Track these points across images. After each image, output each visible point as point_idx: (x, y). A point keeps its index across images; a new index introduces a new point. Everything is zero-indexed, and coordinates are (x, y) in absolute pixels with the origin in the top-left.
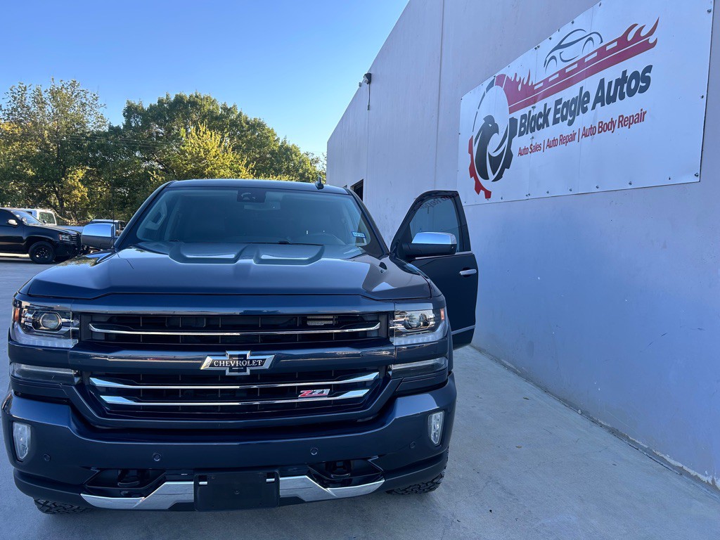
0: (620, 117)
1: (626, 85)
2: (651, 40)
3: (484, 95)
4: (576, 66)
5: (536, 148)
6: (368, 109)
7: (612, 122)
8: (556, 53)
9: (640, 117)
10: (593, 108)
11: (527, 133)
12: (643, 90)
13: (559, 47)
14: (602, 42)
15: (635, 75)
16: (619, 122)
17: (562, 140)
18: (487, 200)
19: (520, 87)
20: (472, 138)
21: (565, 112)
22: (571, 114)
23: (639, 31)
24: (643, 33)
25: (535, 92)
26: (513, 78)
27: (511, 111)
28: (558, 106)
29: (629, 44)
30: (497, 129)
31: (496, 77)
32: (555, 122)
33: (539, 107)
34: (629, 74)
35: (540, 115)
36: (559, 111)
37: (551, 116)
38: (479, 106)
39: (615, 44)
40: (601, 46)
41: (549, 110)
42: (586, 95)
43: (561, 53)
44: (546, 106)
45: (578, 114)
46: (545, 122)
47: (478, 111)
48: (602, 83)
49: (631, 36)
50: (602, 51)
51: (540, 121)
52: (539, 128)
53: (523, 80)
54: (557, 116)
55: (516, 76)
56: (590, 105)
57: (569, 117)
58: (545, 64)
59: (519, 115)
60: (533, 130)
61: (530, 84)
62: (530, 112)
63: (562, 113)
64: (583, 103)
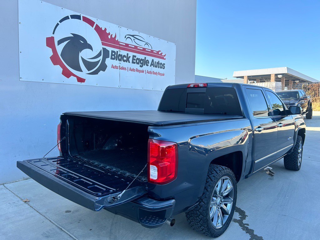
1: (159, 65)
4: (142, 49)
5: (123, 68)
7: (156, 73)
8: (132, 38)
13: (133, 36)
15: (161, 64)
17: (137, 70)
18: (79, 83)
19: (109, 37)
20: (53, 38)
21: (138, 61)
22: (141, 64)
23: (162, 53)
24: (163, 55)
25: (120, 45)
26: (103, 29)
27: (103, 44)
28: (134, 58)
29: (159, 55)
30: (90, 47)
31: (83, 17)
32: (133, 63)
33: (123, 53)
34: (160, 62)
35: (124, 56)
36: (135, 60)
37: (131, 59)
38: (61, 21)
39: (156, 52)
40: (152, 49)
41: (130, 57)
42: (148, 60)
43: (134, 39)
44: (128, 54)
45: (144, 65)
46: (128, 60)
47: (59, 23)
48: (153, 60)
49: (160, 53)
50: (152, 51)
51: (125, 59)
52: (124, 61)
53: (112, 35)
54: (134, 61)
55: (106, 29)
56: (149, 64)
57: (140, 64)
58: (125, 37)
59: (110, 49)
60: (120, 60)
61: (117, 39)
62: (117, 52)
63: (136, 61)
64: (147, 63)
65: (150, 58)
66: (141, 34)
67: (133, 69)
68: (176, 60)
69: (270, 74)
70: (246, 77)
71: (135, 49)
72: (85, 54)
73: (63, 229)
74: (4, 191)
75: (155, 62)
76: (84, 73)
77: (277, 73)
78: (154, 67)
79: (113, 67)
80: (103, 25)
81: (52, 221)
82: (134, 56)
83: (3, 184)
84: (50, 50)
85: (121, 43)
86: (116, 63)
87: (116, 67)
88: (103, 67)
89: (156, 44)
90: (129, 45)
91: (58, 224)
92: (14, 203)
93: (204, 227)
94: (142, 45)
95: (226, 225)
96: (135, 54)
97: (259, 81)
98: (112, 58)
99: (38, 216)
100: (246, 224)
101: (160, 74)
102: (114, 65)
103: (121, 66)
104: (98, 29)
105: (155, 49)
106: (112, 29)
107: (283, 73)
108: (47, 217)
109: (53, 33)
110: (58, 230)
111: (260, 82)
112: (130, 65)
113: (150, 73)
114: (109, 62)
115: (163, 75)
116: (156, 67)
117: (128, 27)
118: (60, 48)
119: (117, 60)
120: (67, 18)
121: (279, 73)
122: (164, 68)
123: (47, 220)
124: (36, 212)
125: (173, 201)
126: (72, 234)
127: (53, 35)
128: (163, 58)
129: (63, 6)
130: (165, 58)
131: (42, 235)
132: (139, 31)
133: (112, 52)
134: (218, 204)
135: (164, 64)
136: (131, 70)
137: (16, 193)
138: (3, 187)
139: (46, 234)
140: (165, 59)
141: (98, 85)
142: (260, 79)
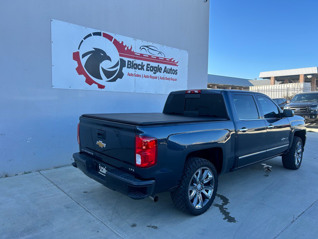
1: (172, 71)
4: (155, 57)
5: (138, 76)
7: (169, 78)
10: (164, 72)
13: (147, 47)
15: (174, 70)
17: (151, 77)
18: (100, 89)
19: (126, 49)
20: (78, 53)
21: (151, 69)
22: (155, 71)
23: (174, 61)
24: (175, 62)
25: (135, 55)
26: (120, 42)
27: (120, 55)
28: (148, 66)
29: (172, 62)
30: (109, 59)
31: (103, 33)
32: (147, 70)
33: (138, 62)
34: (172, 69)
35: (139, 65)
36: (149, 67)
37: (145, 68)
38: (85, 39)
39: (169, 60)
40: (165, 57)
41: (144, 65)
42: (161, 68)
43: (148, 50)
44: (142, 63)
45: (158, 72)
46: (142, 68)
47: (83, 40)
48: (166, 67)
49: (172, 60)
50: (165, 59)
51: (140, 67)
52: (139, 69)
53: (128, 47)
54: (148, 69)
55: (122, 42)
56: (162, 71)
57: (153, 71)
58: (140, 48)
59: (126, 59)
60: (135, 68)
61: (132, 51)
62: (133, 61)
63: (150, 69)
64: (160, 70)
65: (163, 66)
66: (155, 45)
67: (147, 76)
68: (189, 66)
69: (299, 74)
70: (273, 78)
71: (150, 58)
72: (105, 65)
73: (80, 204)
74: (39, 176)
75: (168, 69)
76: (104, 81)
77: (306, 74)
78: (166, 73)
79: (129, 75)
80: (120, 39)
81: (72, 198)
82: (148, 65)
83: (39, 171)
84: (76, 62)
85: (136, 54)
86: (132, 71)
87: (132, 75)
88: (120, 75)
89: (168, 53)
90: (144, 55)
91: (77, 200)
92: (46, 184)
93: (183, 205)
94: (155, 54)
95: (206, 207)
96: (149, 63)
97: (288, 81)
98: (128, 67)
99: (63, 194)
100: (225, 208)
101: (172, 79)
102: (130, 73)
103: (136, 74)
104: (116, 43)
105: (168, 57)
106: (129, 42)
107: (313, 73)
108: (69, 195)
109: (79, 49)
110: (76, 204)
111: (290, 83)
112: (144, 72)
113: (163, 78)
114: (125, 70)
115: (176, 80)
116: (169, 73)
117: (143, 39)
118: (83, 61)
119: (132, 68)
120: (90, 35)
121: (309, 73)
122: (176, 74)
123: (69, 197)
124: (61, 191)
125: (153, 181)
126: (86, 207)
127: (78, 51)
128: (175, 65)
129: (87, 26)
130: (177, 64)
131: (64, 206)
132: (153, 42)
133: (129, 61)
134: (199, 189)
135: (177, 70)
136: (145, 77)
137: (48, 178)
138: (39, 173)
139: (67, 206)
140: (178, 66)
141: (115, 91)
142: (289, 80)
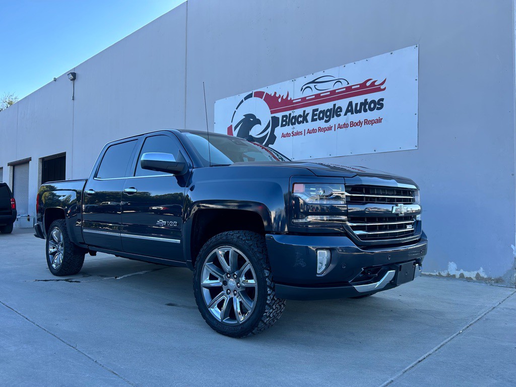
0: (365, 120)
1: (367, 106)
2: (382, 87)
3: (242, 101)
4: (329, 93)
5: (298, 134)
6: (73, 99)
7: (360, 122)
8: (312, 85)
9: (379, 121)
10: (346, 114)
11: (289, 125)
12: (378, 109)
13: (313, 82)
14: (348, 84)
15: (373, 102)
16: (365, 122)
17: (320, 130)
19: (280, 100)
21: (321, 115)
22: (327, 117)
24: (376, 84)
25: (294, 103)
26: (273, 94)
27: (272, 112)
28: (315, 113)
29: (367, 87)
30: (259, 122)
31: (254, 93)
32: (313, 120)
33: (298, 112)
34: (369, 101)
35: (300, 116)
36: (316, 115)
37: (309, 117)
38: (237, 108)
39: (359, 86)
41: (308, 114)
42: (339, 108)
43: (315, 86)
44: (304, 111)
45: (333, 117)
46: (305, 119)
47: (236, 110)
48: (351, 103)
49: (368, 84)
50: (349, 88)
51: (300, 119)
52: (299, 123)
53: (283, 96)
54: (315, 118)
56: (343, 113)
57: (325, 118)
58: (301, 90)
59: (280, 115)
60: (293, 124)
61: (289, 99)
62: (290, 114)
63: (319, 116)
64: (337, 112)
65: (343, 103)
66: (327, 72)
67: (313, 130)
68: (420, 78)
71: (317, 99)
75: (357, 104)
78: (352, 114)
80: (272, 90)
82: (315, 111)
86: (288, 129)
88: (272, 139)
90: (307, 98)
94: (330, 87)
96: (316, 107)
98: (282, 126)
101: (367, 122)
102: (285, 133)
103: (295, 131)
104: (268, 98)
105: (355, 81)
109: (232, 122)
113: (344, 126)
114: (279, 131)
116: (358, 112)
118: (236, 133)
127: (231, 124)
128: (378, 90)
132: (324, 69)
133: (283, 117)
135: (381, 100)
136: (310, 132)
140: (384, 89)
